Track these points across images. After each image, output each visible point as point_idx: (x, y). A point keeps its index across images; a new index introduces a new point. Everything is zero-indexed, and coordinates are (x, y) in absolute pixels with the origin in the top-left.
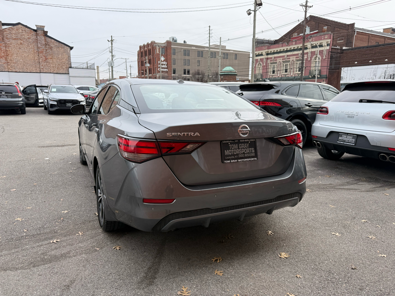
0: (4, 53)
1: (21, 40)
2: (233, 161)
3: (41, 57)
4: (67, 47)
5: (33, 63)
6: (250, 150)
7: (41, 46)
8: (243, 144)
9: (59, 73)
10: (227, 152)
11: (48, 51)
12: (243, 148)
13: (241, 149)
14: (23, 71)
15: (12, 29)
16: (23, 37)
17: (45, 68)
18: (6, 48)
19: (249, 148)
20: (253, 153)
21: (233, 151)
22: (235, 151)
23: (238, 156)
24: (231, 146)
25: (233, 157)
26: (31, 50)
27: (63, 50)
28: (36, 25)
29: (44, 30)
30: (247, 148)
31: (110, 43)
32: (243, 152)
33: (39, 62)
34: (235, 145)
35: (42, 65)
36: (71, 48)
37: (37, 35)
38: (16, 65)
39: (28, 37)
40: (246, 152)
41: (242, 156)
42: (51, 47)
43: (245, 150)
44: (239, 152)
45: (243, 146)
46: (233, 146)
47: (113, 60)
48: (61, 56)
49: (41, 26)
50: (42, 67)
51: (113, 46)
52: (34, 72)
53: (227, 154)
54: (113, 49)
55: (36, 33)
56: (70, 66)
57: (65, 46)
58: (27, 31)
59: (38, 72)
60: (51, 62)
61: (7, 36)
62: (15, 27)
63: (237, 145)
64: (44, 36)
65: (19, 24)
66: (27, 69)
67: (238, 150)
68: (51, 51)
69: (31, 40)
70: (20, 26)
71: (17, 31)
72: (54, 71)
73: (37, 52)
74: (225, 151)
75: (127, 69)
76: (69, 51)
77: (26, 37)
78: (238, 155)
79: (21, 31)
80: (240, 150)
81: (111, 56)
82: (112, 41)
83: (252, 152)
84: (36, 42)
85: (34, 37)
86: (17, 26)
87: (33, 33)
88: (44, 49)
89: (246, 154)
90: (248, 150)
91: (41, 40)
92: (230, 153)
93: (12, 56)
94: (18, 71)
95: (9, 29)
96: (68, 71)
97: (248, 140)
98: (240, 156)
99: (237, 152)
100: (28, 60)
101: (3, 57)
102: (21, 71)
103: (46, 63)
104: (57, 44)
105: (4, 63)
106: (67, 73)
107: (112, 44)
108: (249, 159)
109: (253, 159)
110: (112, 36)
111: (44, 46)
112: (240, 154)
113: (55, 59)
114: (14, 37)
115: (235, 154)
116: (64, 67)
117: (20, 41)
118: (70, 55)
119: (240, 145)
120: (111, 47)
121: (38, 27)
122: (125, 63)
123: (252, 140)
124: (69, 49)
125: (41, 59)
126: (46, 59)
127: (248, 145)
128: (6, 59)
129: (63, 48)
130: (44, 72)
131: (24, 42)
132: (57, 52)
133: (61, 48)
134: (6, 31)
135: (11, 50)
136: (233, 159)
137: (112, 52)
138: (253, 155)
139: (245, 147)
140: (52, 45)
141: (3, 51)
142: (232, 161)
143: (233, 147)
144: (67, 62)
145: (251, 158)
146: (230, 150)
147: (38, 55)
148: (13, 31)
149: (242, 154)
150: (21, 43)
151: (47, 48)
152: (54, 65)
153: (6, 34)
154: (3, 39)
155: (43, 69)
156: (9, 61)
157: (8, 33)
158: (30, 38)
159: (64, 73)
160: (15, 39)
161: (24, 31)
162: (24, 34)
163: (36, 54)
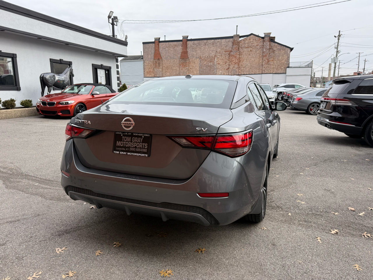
0: (238, 60)
1: (251, 47)
2: (123, 153)
3: (265, 60)
4: (288, 49)
5: (258, 66)
6: (143, 145)
7: (266, 50)
8: (137, 138)
9: (277, 73)
10: (119, 143)
11: (271, 54)
12: (136, 142)
13: (134, 142)
14: (249, 74)
15: (246, 39)
16: (253, 44)
17: (266, 70)
18: (239, 56)
19: (142, 143)
20: (146, 149)
21: (125, 143)
22: (127, 144)
23: (129, 149)
24: (124, 138)
25: (124, 149)
26: (257, 55)
27: (284, 51)
28: (264, 33)
29: (270, 37)
30: (141, 143)
31: (337, 38)
32: (135, 145)
33: (262, 65)
34: (128, 137)
35: (264, 67)
36: (292, 49)
37: (264, 41)
38: (244, 69)
39: (257, 44)
40: (138, 146)
41: (134, 149)
42: (274, 50)
43: (138, 144)
44: (131, 145)
45: (137, 140)
46: (126, 138)
47: (337, 56)
48: (282, 57)
49: (268, 33)
50: (264, 69)
51: (339, 41)
52: (257, 73)
53: (118, 145)
54: (339, 45)
55: (263, 40)
56: (288, 66)
57: (286, 48)
58: (256, 40)
59: (260, 73)
60: (272, 63)
61: (242, 45)
62: (248, 37)
63: (130, 138)
64: (269, 41)
65: (252, 34)
66: (252, 71)
67: (130, 143)
68: (273, 54)
69: (258, 47)
70: (252, 36)
71: (249, 41)
72: (274, 71)
73: (262, 56)
74: (118, 142)
75: (359, 65)
76: (289, 52)
77: (255, 45)
78: (129, 147)
79: (252, 40)
80: (132, 143)
81: (336, 52)
82: (339, 36)
83: (144, 147)
84: (262, 48)
85: (261, 44)
86: (250, 37)
87: (261, 41)
88: (267, 53)
89: (138, 148)
90: (141, 145)
91: (266, 45)
92: (122, 144)
93: (243, 62)
94: (245, 74)
95: (243, 40)
96: (286, 71)
97: (142, 135)
98: (131, 149)
99: (129, 145)
100: (254, 64)
101: (237, 63)
102: (247, 74)
103: (267, 65)
104: (279, 47)
105: (237, 68)
106: (284, 73)
107: (339, 39)
108: (140, 154)
109: (143, 155)
110: (340, 31)
111: (268, 51)
112: (131, 147)
113: (276, 60)
114: (247, 46)
115: (126, 146)
116: (282, 67)
117: (250, 49)
118: (289, 56)
119: (134, 139)
120: (337, 43)
121: (266, 34)
122: (358, 58)
123: (146, 135)
124: (289, 50)
125: (264, 62)
126: (268, 61)
127: (141, 140)
128: (238, 65)
129: (284, 50)
130: (265, 73)
131: (253, 49)
132: (278, 55)
133: (282, 51)
134: (241, 42)
135: (243, 57)
136: (122, 151)
137: (337, 48)
138: (145, 150)
139: (138, 141)
140: (275, 49)
141: (237, 59)
142: (121, 153)
143: (125, 140)
144: (286, 63)
145: (141, 154)
146: (122, 142)
147: (263, 59)
148: (247, 41)
149: (133, 147)
150: (251, 51)
151: (270, 52)
152: (274, 67)
153: (241, 44)
154: (239, 49)
155: (264, 70)
156: (240, 66)
157: (242, 43)
158: (258, 45)
159: (282, 73)
160: (247, 47)
161: (254, 40)
162: (254, 42)
163: (261, 58)
